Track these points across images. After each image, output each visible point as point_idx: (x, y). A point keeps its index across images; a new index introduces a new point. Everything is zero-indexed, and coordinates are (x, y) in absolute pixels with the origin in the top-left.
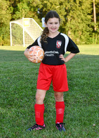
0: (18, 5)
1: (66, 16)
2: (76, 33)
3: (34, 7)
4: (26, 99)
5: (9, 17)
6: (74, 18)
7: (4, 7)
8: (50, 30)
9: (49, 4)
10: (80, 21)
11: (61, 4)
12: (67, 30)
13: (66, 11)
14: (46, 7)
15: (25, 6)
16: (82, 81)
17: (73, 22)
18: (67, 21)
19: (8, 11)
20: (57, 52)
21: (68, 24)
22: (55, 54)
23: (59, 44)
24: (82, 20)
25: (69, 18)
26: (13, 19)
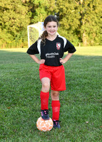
0: (37, 10)
1: (80, 20)
2: (91, 35)
3: (51, 12)
4: (30, 98)
5: (28, 21)
6: (88, 22)
7: (23, 12)
8: (49, 32)
9: (64, 9)
10: (94, 24)
11: (76, 8)
12: (82, 32)
13: (81, 14)
14: (62, 11)
15: (43, 10)
16: (84, 81)
17: (88, 24)
18: (81, 24)
19: (27, 16)
20: (57, 54)
21: (83, 27)
22: (56, 56)
23: (59, 45)
24: (96, 22)
25: (83, 21)
26: (31, 23)
